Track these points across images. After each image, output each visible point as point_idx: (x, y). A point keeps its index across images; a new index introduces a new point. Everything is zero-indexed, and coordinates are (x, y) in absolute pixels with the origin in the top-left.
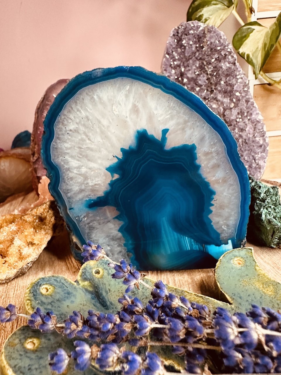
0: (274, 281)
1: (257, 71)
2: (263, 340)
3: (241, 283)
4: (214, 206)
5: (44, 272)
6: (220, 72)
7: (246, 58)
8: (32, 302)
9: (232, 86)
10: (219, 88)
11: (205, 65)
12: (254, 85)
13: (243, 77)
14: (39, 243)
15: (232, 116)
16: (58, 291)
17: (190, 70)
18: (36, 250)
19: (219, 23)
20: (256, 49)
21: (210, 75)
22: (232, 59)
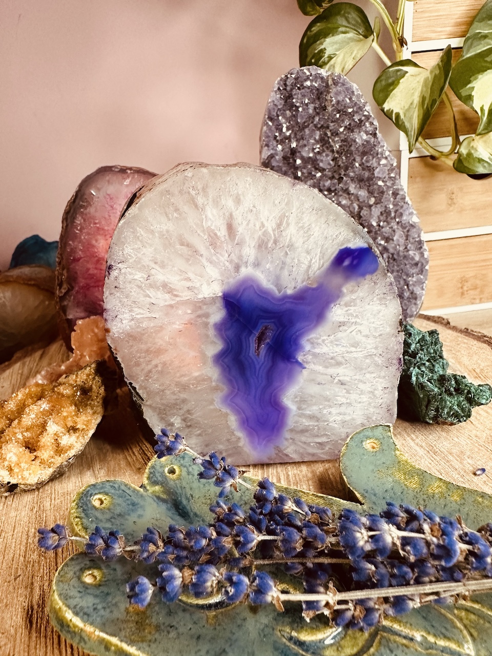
1: (413, 140)
2: (398, 543)
3: (375, 475)
5: (93, 470)
6: (353, 148)
7: (394, 120)
9: (371, 169)
11: (328, 137)
12: (410, 158)
13: (389, 155)
14: (85, 427)
15: (372, 218)
17: (305, 146)
18: (81, 438)
19: (350, 64)
20: (409, 104)
21: (338, 152)
22: (370, 127)
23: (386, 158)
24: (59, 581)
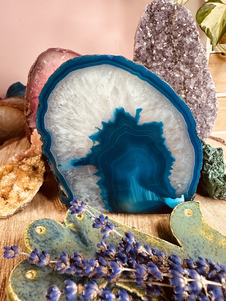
0: (215, 230)
1: (215, 44)
2: (206, 289)
3: (189, 230)
4: (173, 170)
5: (37, 210)
6: (184, 46)
7: (206, 32)
8: (30, 240)
9: (193, 58)
10: (182, 60)
11: (172, 39)
12: (210, 54)
13: (203, 51)
14: (33, 188)
15: (191, 84)
16: (50, 231)
17: (159, 43)
18: (31, 194)
20: (215, 24)
21: (176, 48)
22: (195, 34)
23: (202, 52)
24: (13, 276)
